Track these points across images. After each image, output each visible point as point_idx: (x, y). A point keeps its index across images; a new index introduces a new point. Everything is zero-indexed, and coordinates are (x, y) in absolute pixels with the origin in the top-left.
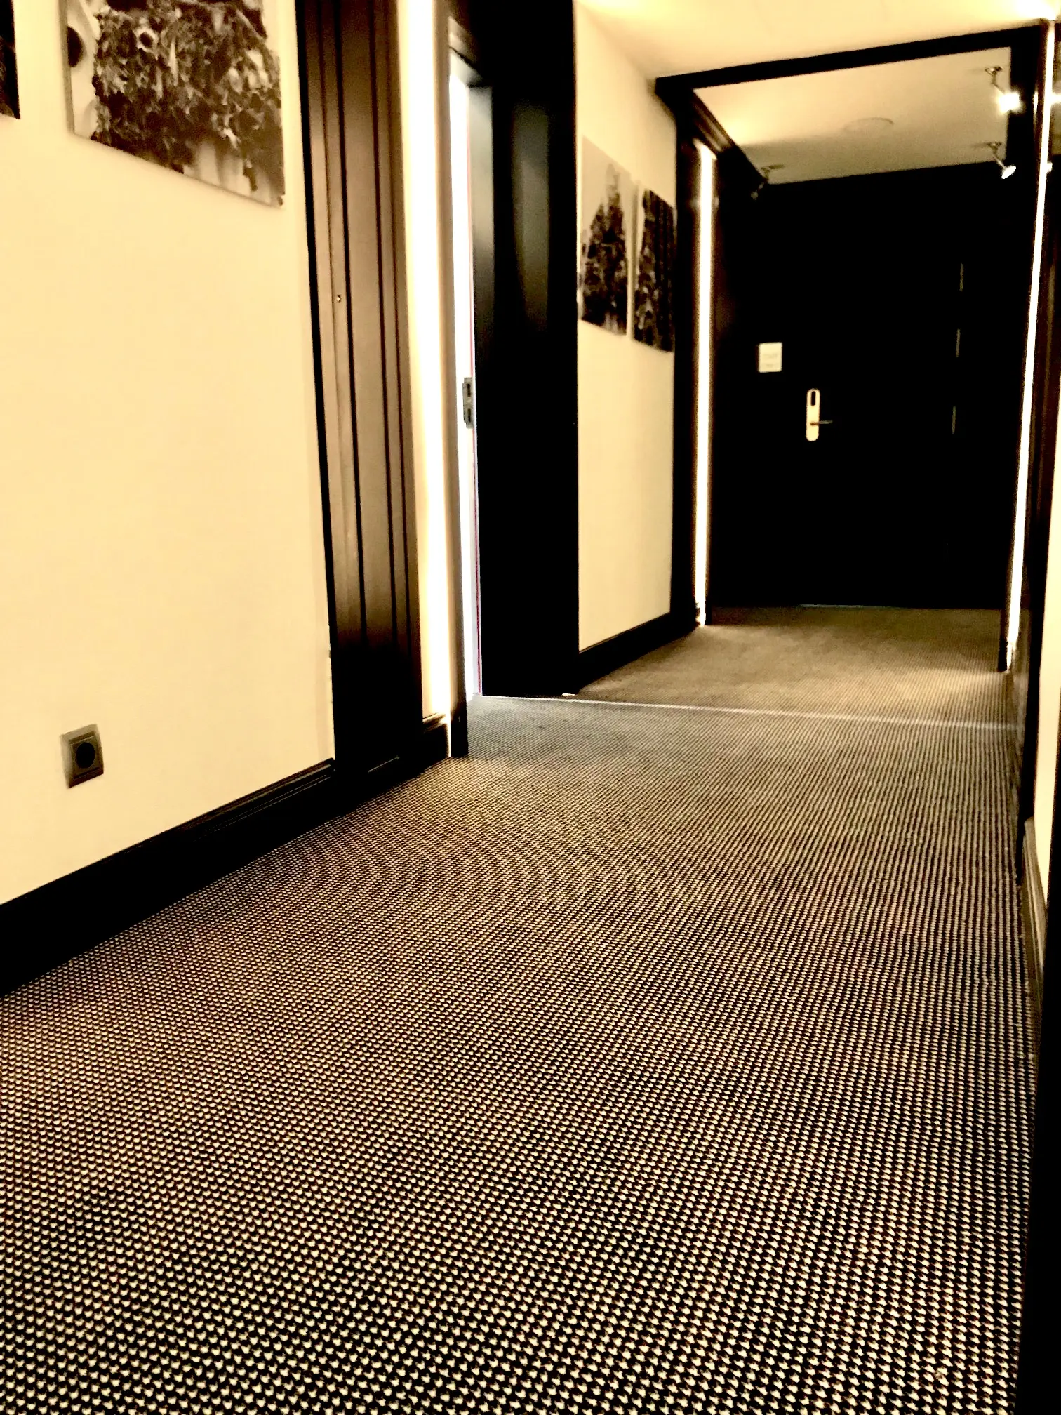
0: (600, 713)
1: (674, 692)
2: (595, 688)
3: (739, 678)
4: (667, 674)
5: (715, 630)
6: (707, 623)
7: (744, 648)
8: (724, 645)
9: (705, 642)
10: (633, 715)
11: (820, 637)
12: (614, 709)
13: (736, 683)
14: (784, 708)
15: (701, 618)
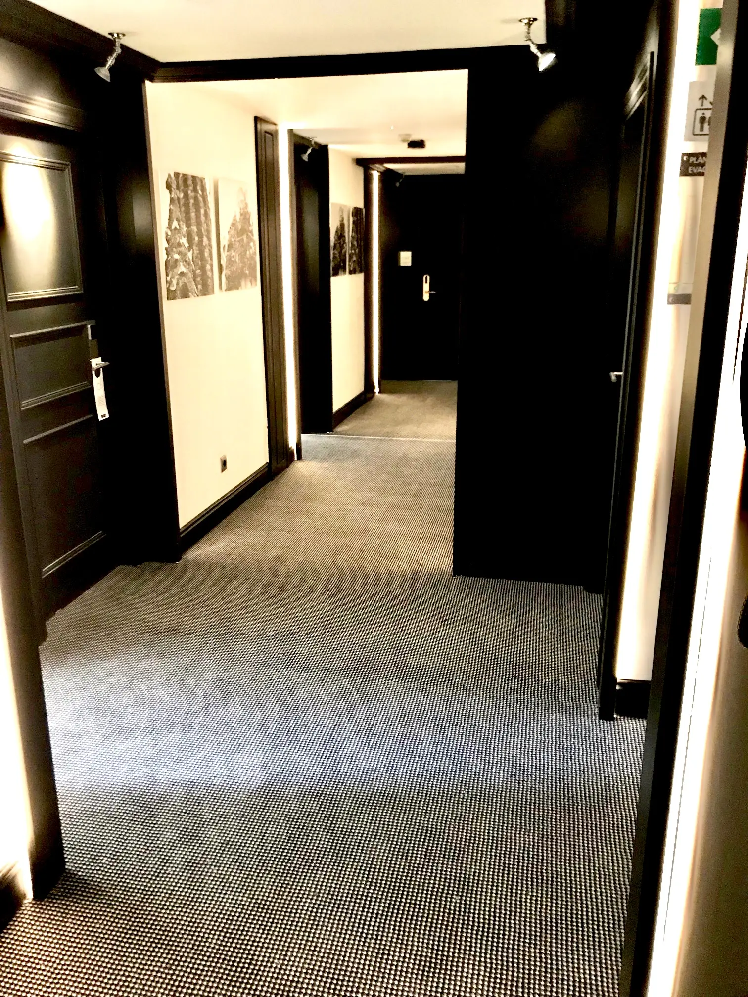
0: (346, 441)
1: (371, 431)
2: (339, 429)
3: (397, 423)
4: (367, 422)
5: (385, 397)
6: (380, 392)
7: (398, 407)
8: (388, 405)
9: (381, 403)
10: (359, 441)
11: (430, 400)
12: (350, 439)
13: (397, 425)
14: (415, 437)
15: (377, 390)
